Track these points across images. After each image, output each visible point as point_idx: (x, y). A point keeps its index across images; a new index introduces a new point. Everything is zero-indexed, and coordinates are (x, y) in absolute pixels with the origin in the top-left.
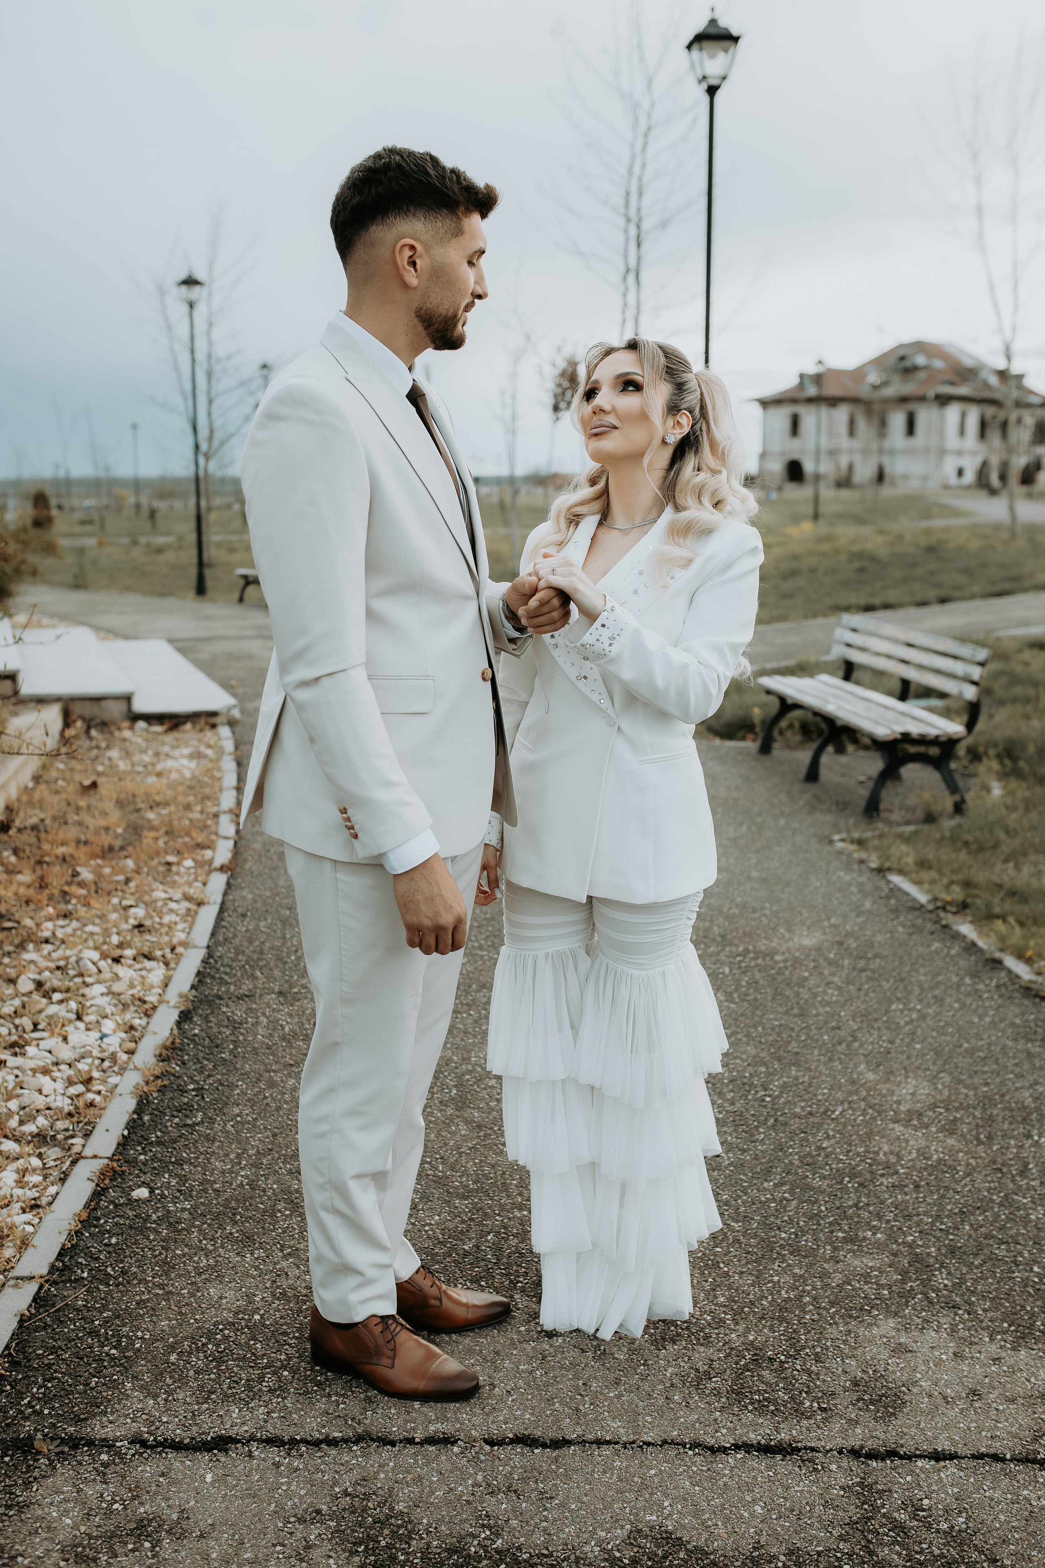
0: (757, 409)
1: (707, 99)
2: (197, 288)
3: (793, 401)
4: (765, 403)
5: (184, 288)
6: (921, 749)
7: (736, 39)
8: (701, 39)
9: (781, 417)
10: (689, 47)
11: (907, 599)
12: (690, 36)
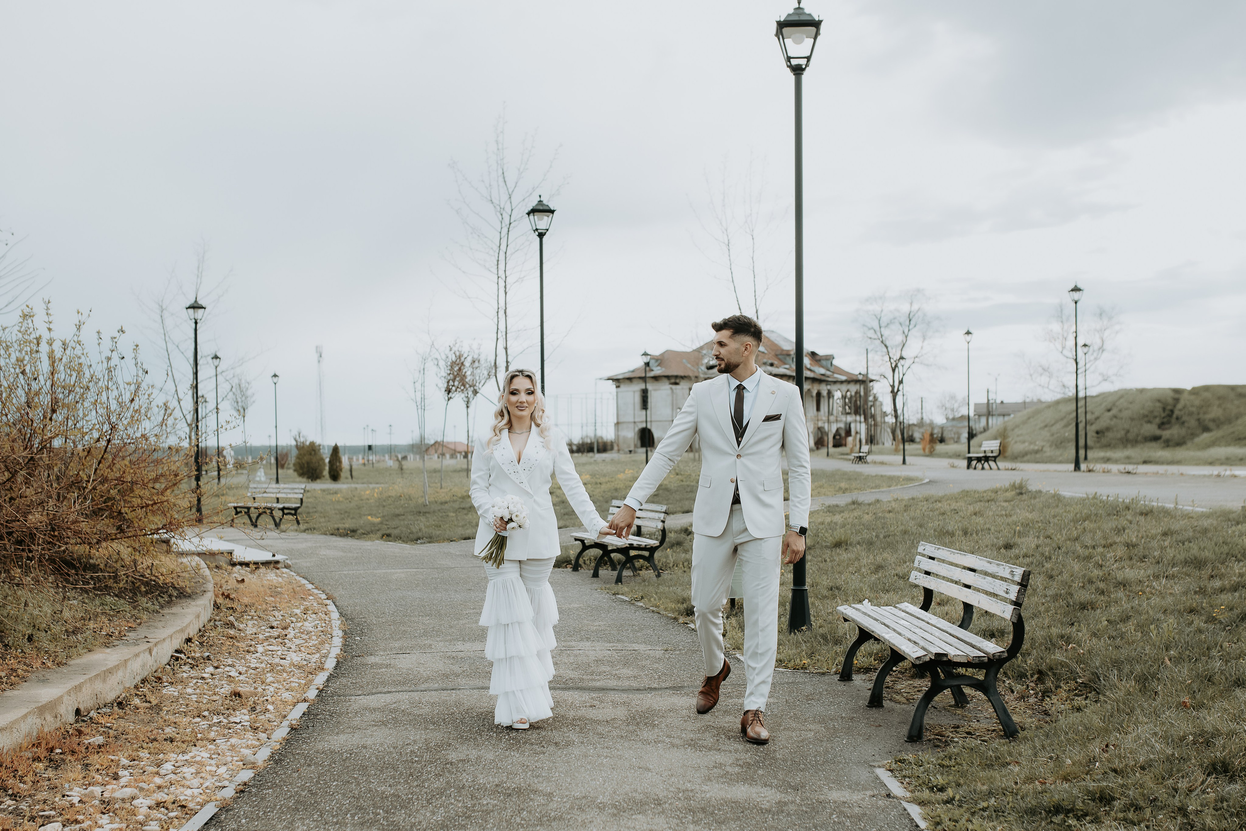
0: (611, 385)
1: (538, 239)
2: (201, 311)
3: (644, 379)
4: (618, 381)
5: (191, 311)
6: (640, 553)
7: (552, 212)
8: (533, 211)
9: (632, 392)
10: (528, 214)
11: (679, 509)
12: (530, 209)
